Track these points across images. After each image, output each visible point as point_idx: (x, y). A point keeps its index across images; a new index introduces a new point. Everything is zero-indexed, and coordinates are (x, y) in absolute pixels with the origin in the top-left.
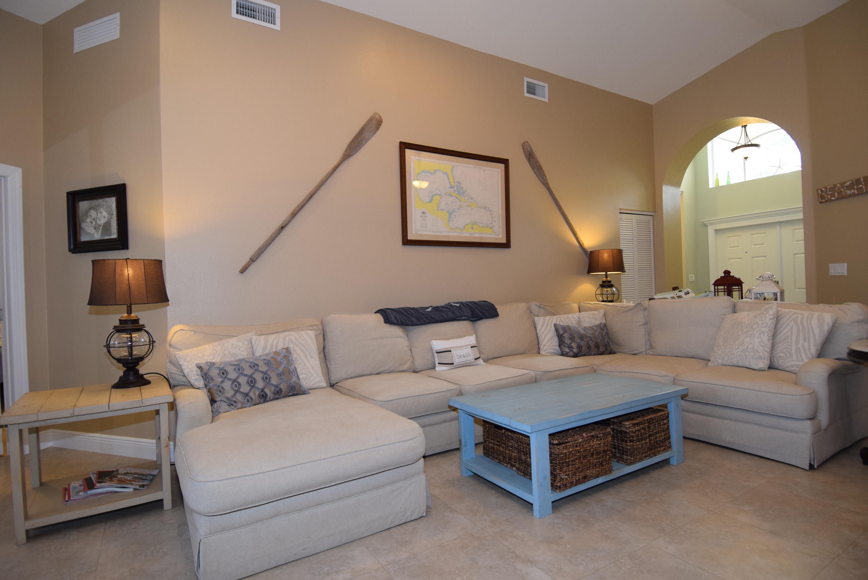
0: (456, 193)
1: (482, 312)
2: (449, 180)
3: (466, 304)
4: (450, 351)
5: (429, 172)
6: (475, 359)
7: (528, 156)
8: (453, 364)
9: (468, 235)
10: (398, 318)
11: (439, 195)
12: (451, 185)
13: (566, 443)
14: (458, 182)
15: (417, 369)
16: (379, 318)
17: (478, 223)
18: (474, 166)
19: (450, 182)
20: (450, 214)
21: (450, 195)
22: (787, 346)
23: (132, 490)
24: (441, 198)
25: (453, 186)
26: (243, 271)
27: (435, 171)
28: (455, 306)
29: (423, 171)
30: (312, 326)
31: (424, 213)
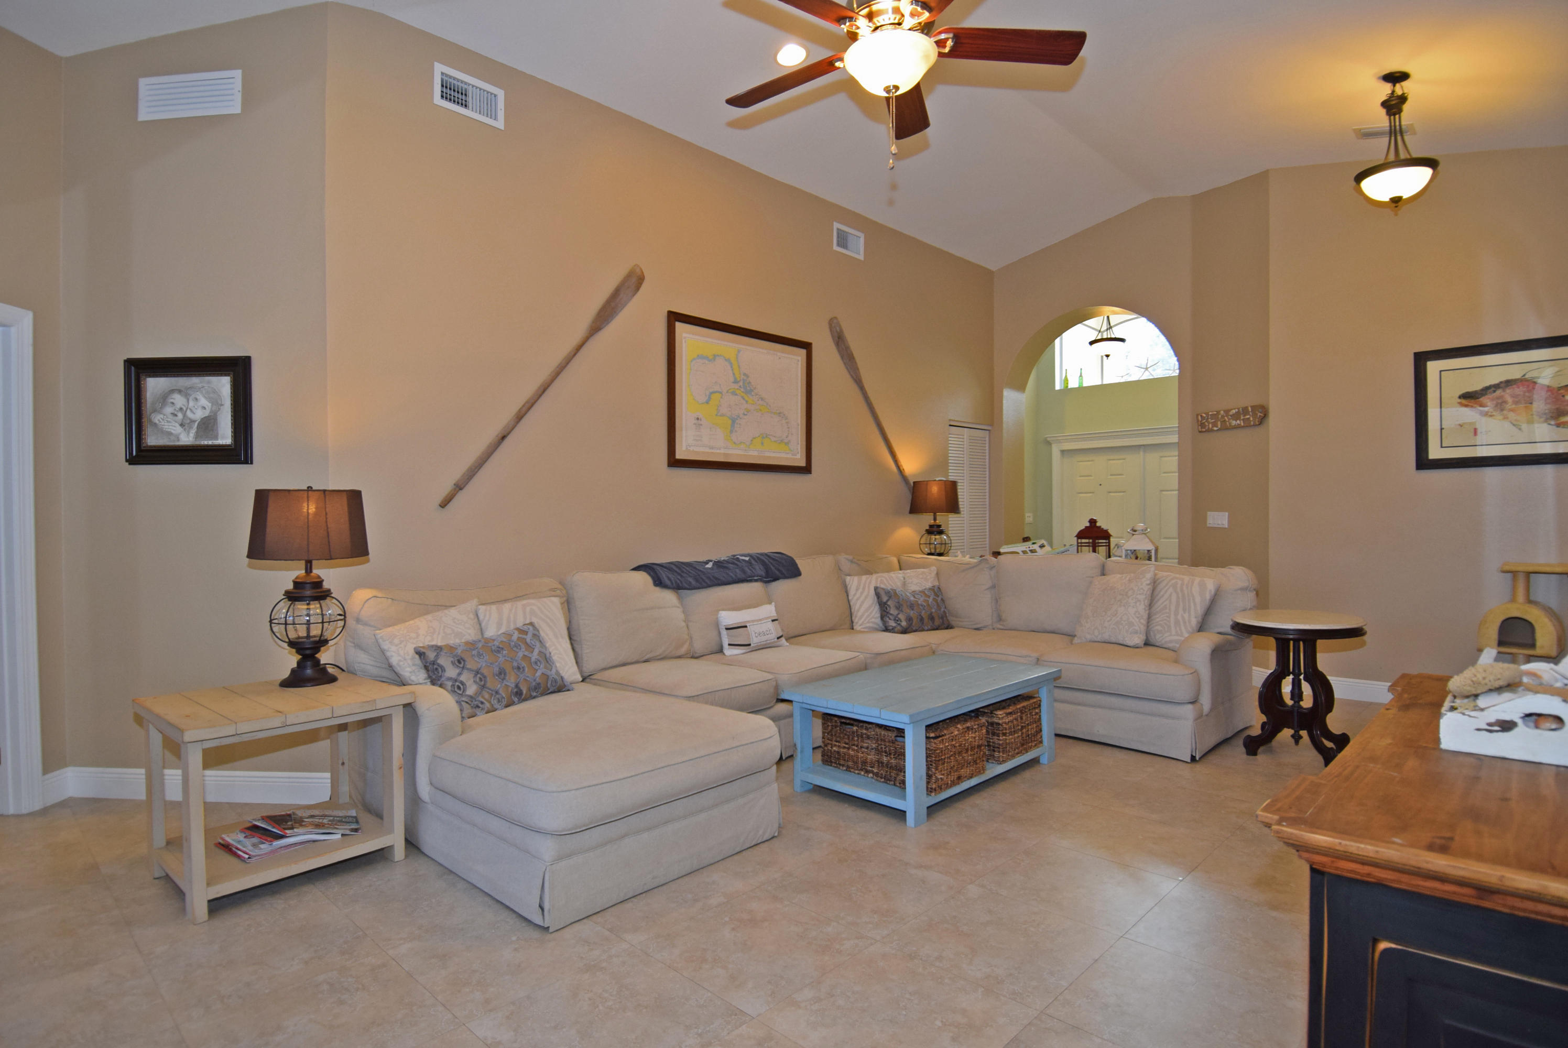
0: (742, 390)
1: (779, 570)
2: (732, 370)
3: (758, 558)
4: (746, 627)
5: (706, 358)
6: (778, 638)
7: (837, 338)
8: (750, 645)
9: (756, 453)
10: (672, 579)
11: (721, 393)
12: (735, 379)
13: (943, 736)
14: (745, 374)
15: (696, 653)
16: (643, 578)
17: (769, 436)
18: (765, 351)
19: (734, 374)
20: (733, 421)
21: (734, 394)
22: (1166, 618)
23: (339, 836)
24: (721, 398)
25: (739, 380)
26: (444, 504)
27: (715, 357)
28: (743, 560)
29: (698, 356)
30: (553, 590)
31: (698, 419)
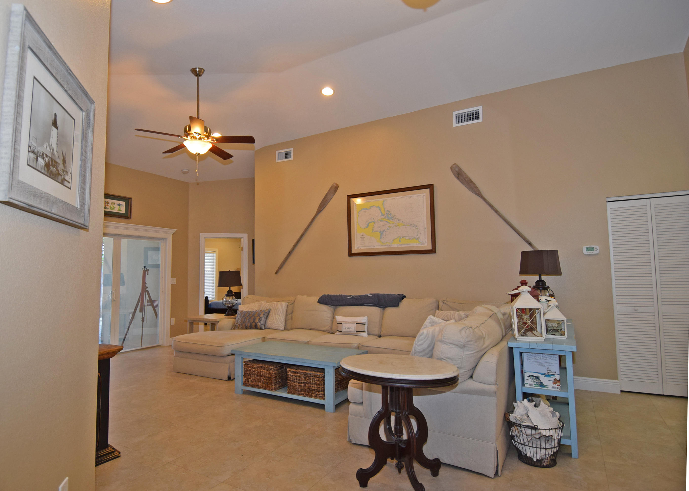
0: (386, 218)
2: (380, 211)
5: (367, 209)
6: (356, 332)
8: (341, 331)
9: (396, 246)
11: (373, 222)
12: (382, 214)
14: (388, 211)
17: (405, 237)
19: (381, 212)
20: (382, 233)
21: (382, 221)
24: (374, 224)
25: (384, 214)
26: (276, 273)
27: (370, 207)
28: (369, 296)
29: (362, 209)
31: (362, 235)
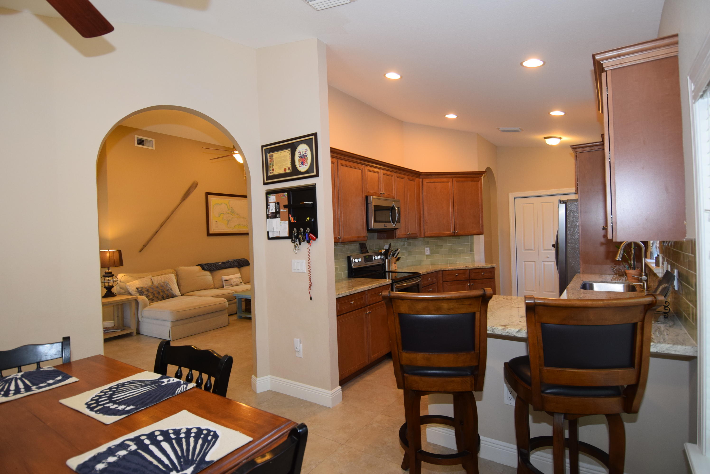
0: (231, 212)
1: (243, 264)
3: (236, 261)
4: (230, 280)
5: (219, 204)
6: (241, 283)
8: (231, 285)
9: (236, 230)
10: (208, 268)
11: (223, 213)
12: (228, 209)
14: (231, 207)
15: (216, 287)
16: (199, 268)
17: (240, 225)
18: (238, 200)
19: (228, 208)
20: (228, 221)
21: (228, 213)
23: (120, 330)
24: (224, 215)
26: (141, 251)
27: (221, 204)
28: (231, 262)
29: (216, 204)
30: (173, 272)
31: (216, 222)
